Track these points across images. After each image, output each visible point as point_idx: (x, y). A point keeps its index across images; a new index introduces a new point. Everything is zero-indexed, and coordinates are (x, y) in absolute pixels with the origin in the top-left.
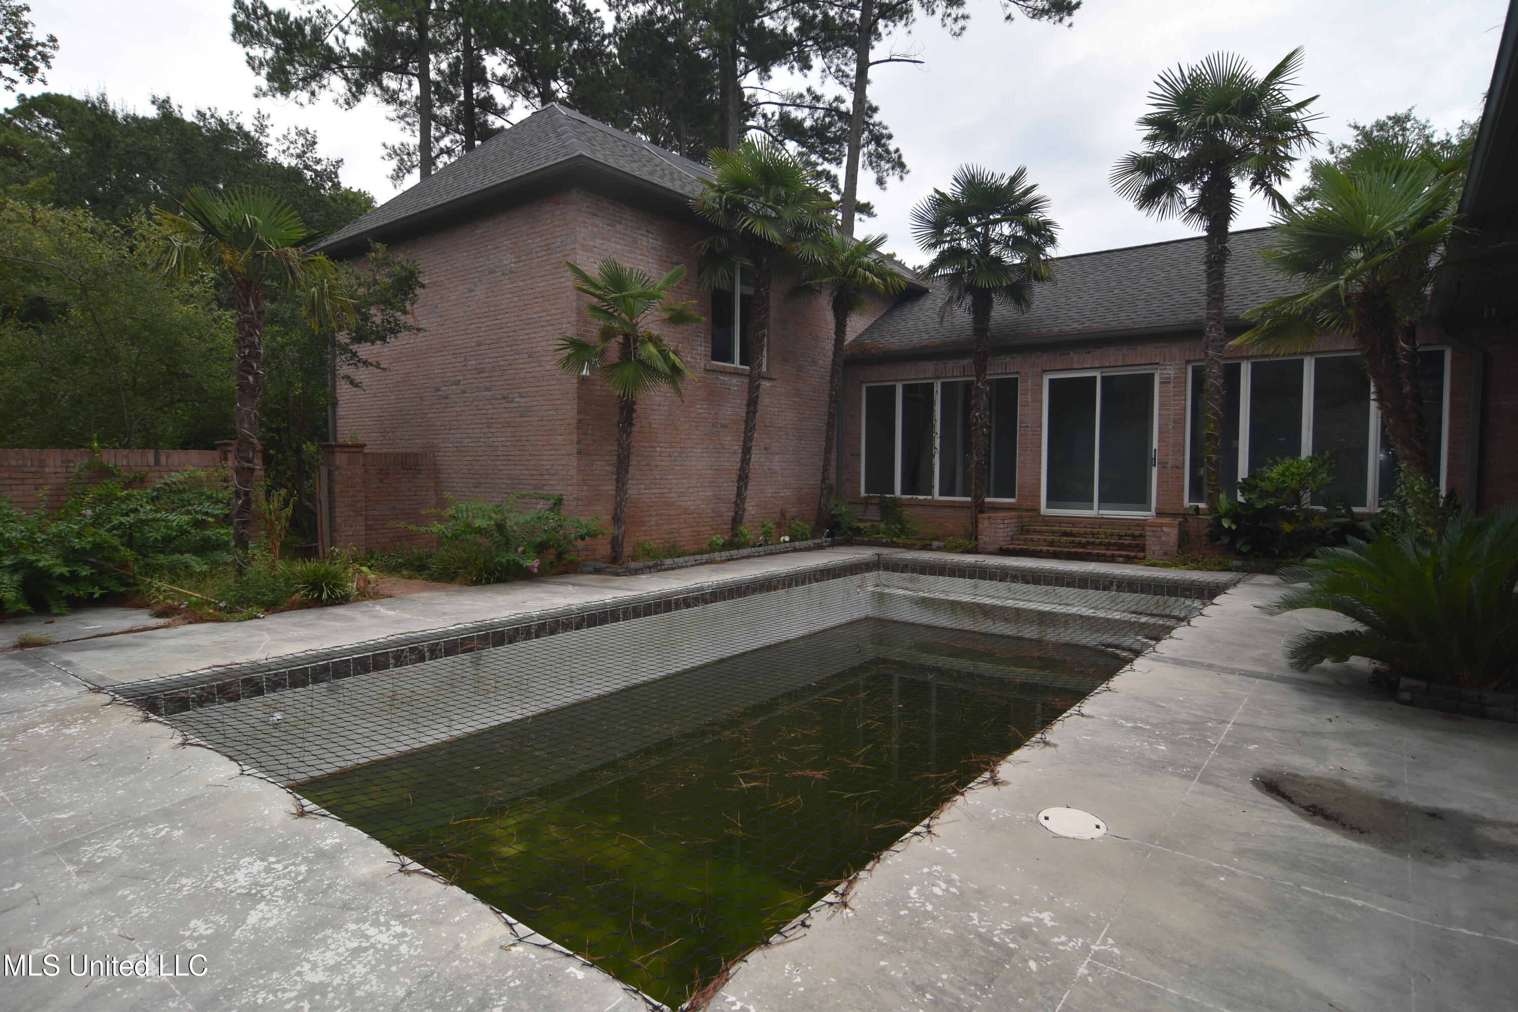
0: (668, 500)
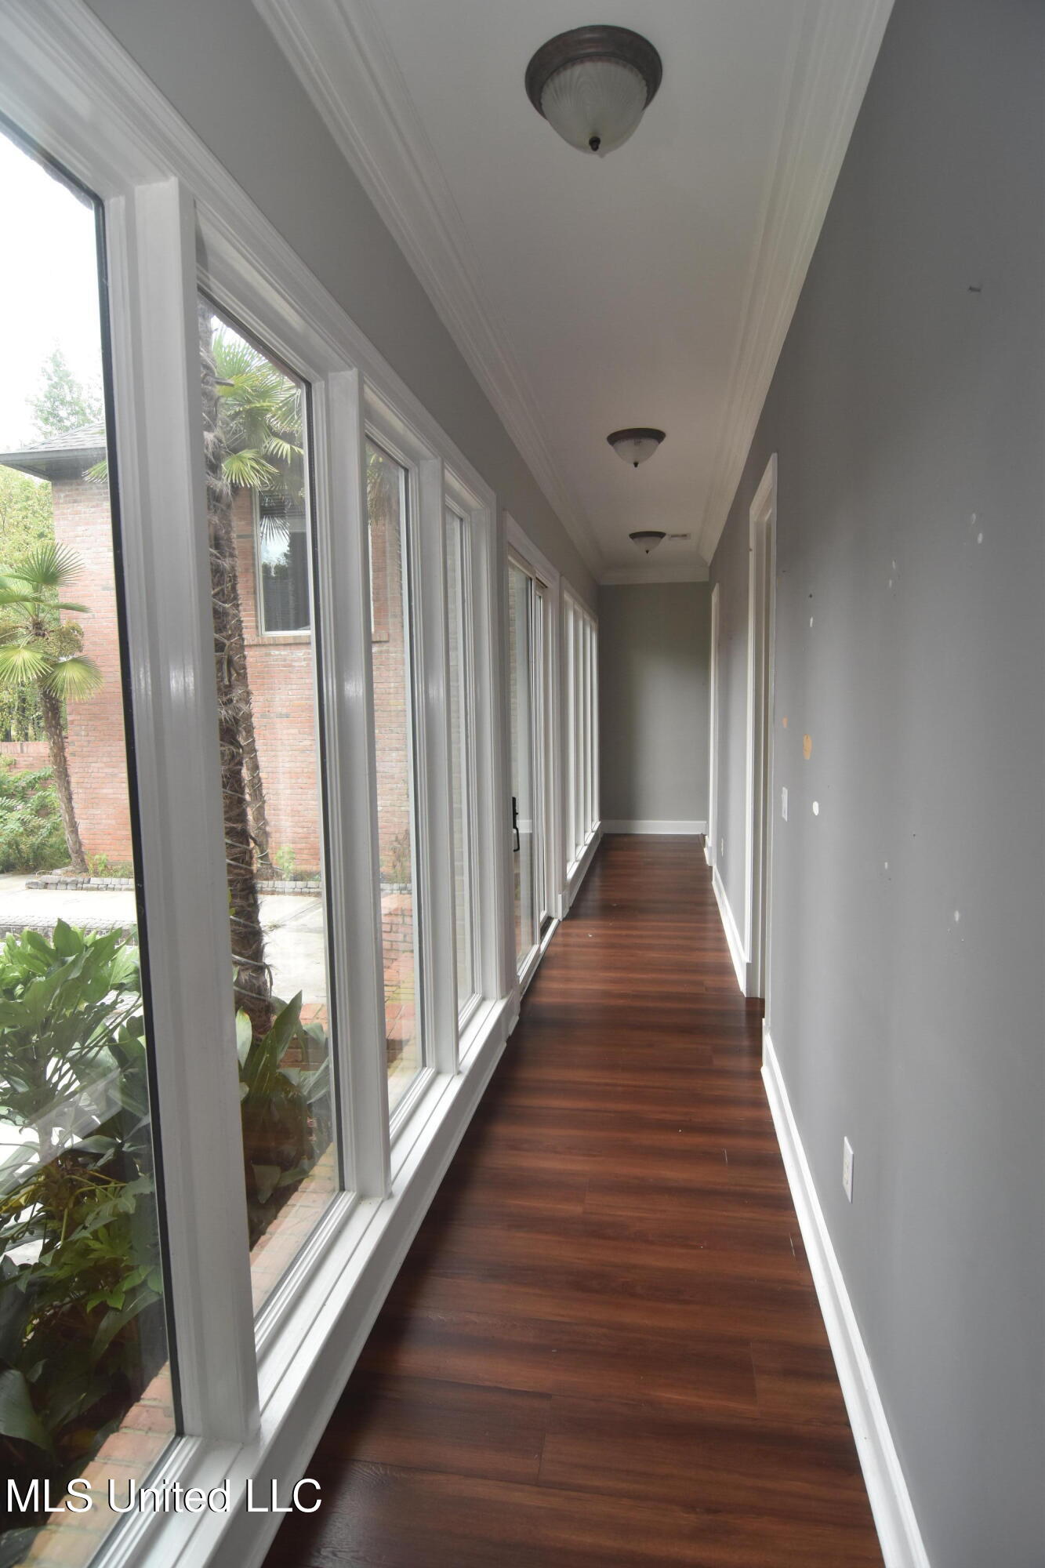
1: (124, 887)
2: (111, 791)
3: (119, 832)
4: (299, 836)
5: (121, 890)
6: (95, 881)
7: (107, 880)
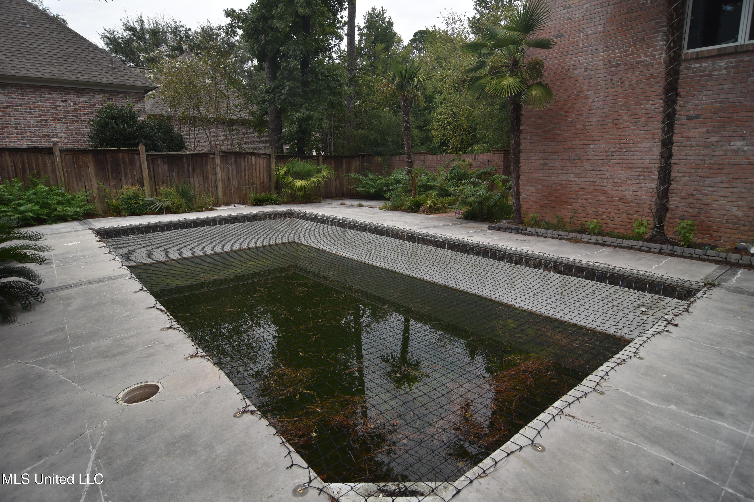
0: (599, 188)
1: (549, 236)
2: (541, 175)
3: (542, 201)
4: (690, 214)
5: (547, 237)
6: (529, 229)
7: (538, 230)
